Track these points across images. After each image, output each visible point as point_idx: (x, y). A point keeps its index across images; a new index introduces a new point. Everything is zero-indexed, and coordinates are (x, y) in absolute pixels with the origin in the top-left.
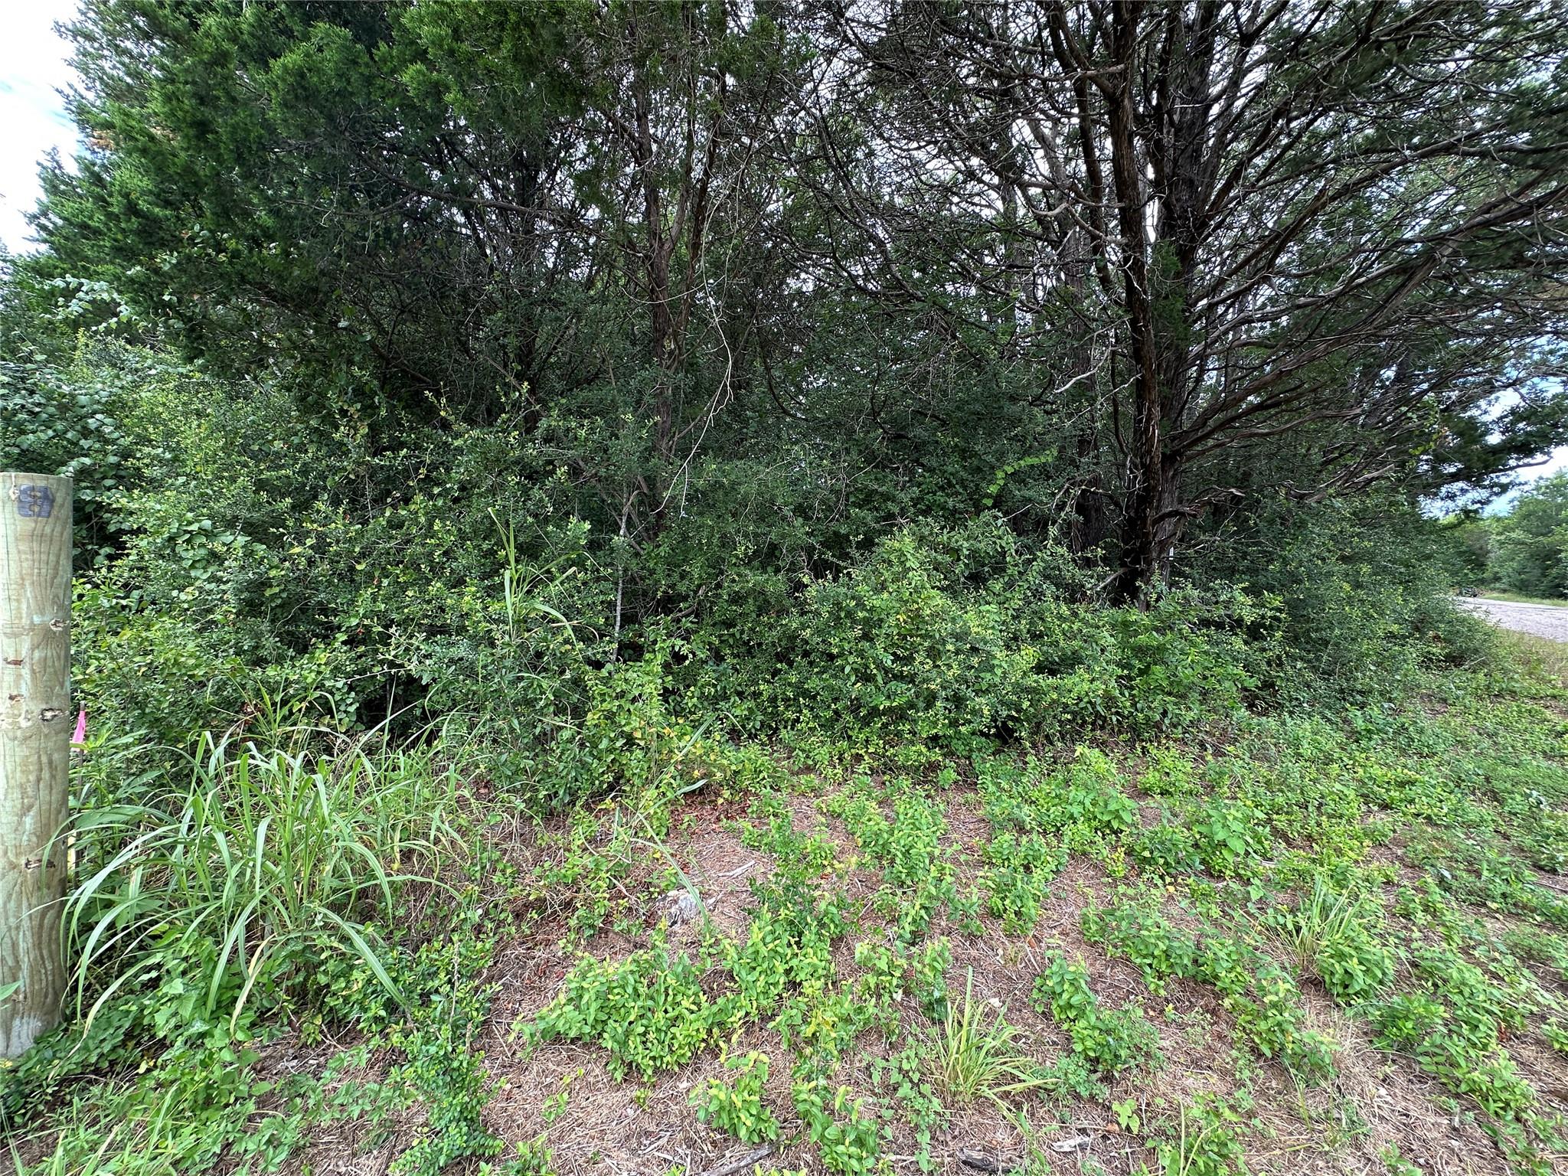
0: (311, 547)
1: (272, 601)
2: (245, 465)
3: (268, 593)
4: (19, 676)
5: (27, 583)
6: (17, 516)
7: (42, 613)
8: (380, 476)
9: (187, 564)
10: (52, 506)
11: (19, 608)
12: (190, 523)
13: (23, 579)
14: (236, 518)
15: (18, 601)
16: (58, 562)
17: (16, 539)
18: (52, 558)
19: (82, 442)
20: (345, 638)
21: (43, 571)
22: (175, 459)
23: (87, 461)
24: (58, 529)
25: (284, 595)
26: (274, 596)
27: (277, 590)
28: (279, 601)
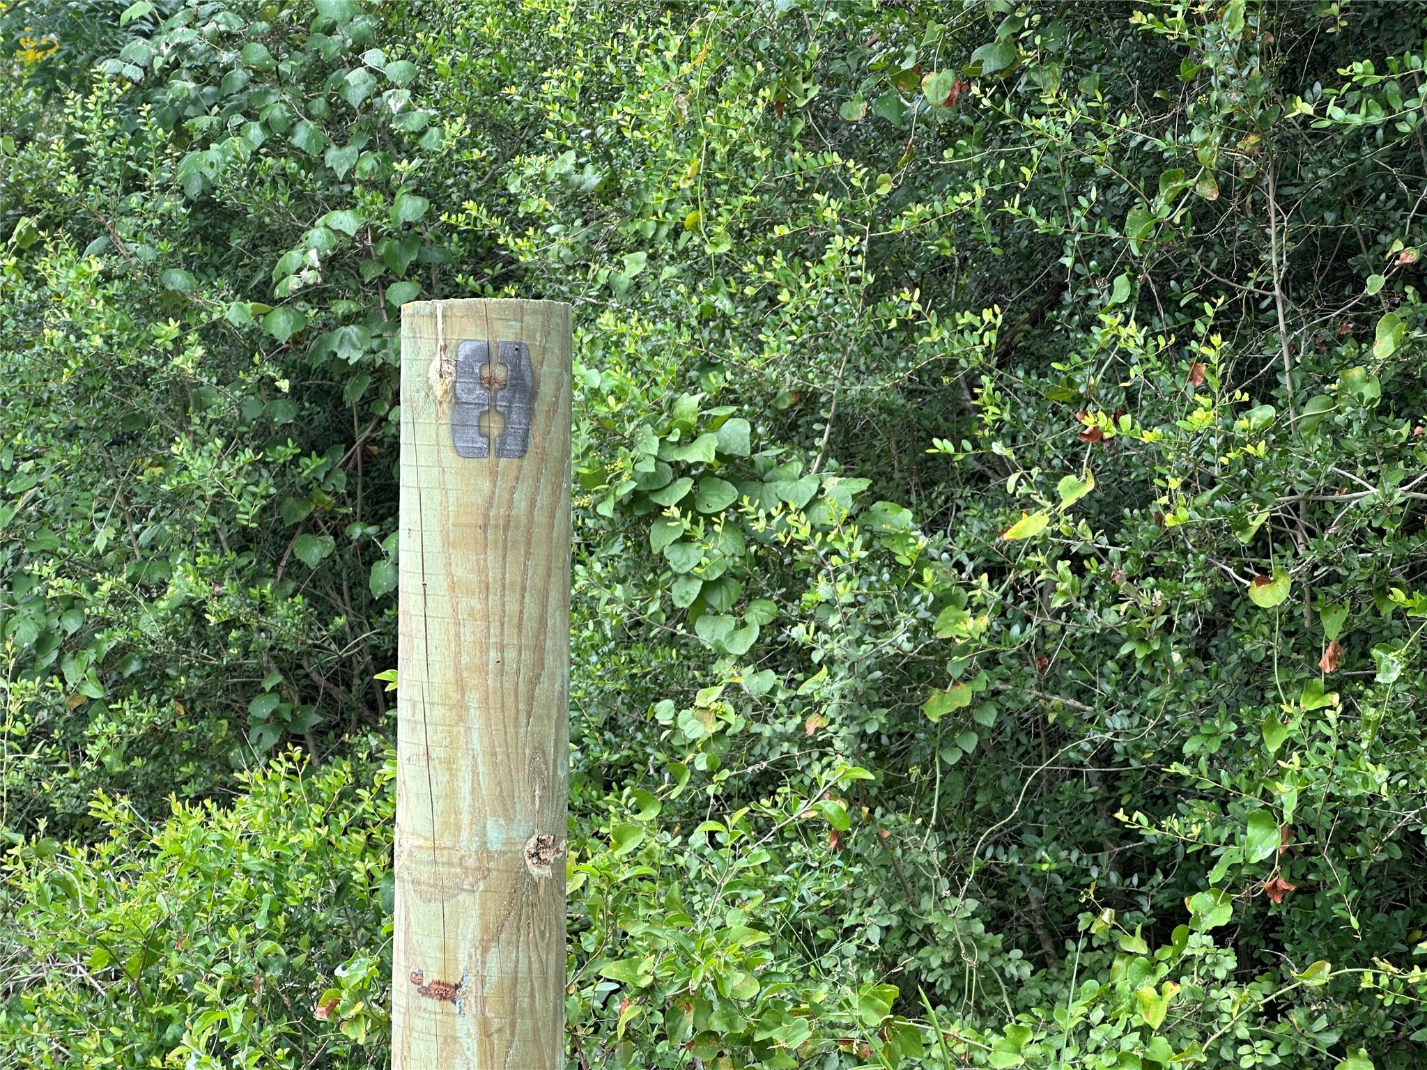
0: (1078, 510)
1: (947, 741)
2: (834, 185)
3: (937, 707)
4: (450, 1040)
5: (473, 698)
6: (449, 456)
7: (508, 814)
8: (1320, 178)
9: (685, 594)
10: (530, 413)
11: (452, 793)
12: (690, 436)
13: (462, 687)
14: (808, 400)
15: (450, 763)
16: (543, 620)
17: (447, 543)
18: (531, 609)
21: (511, 655)
22: (610, 190)
24: (543, 499)
25: (988, 718)
26: (961, 720)
27: (961, 696)
28: (970, 744)
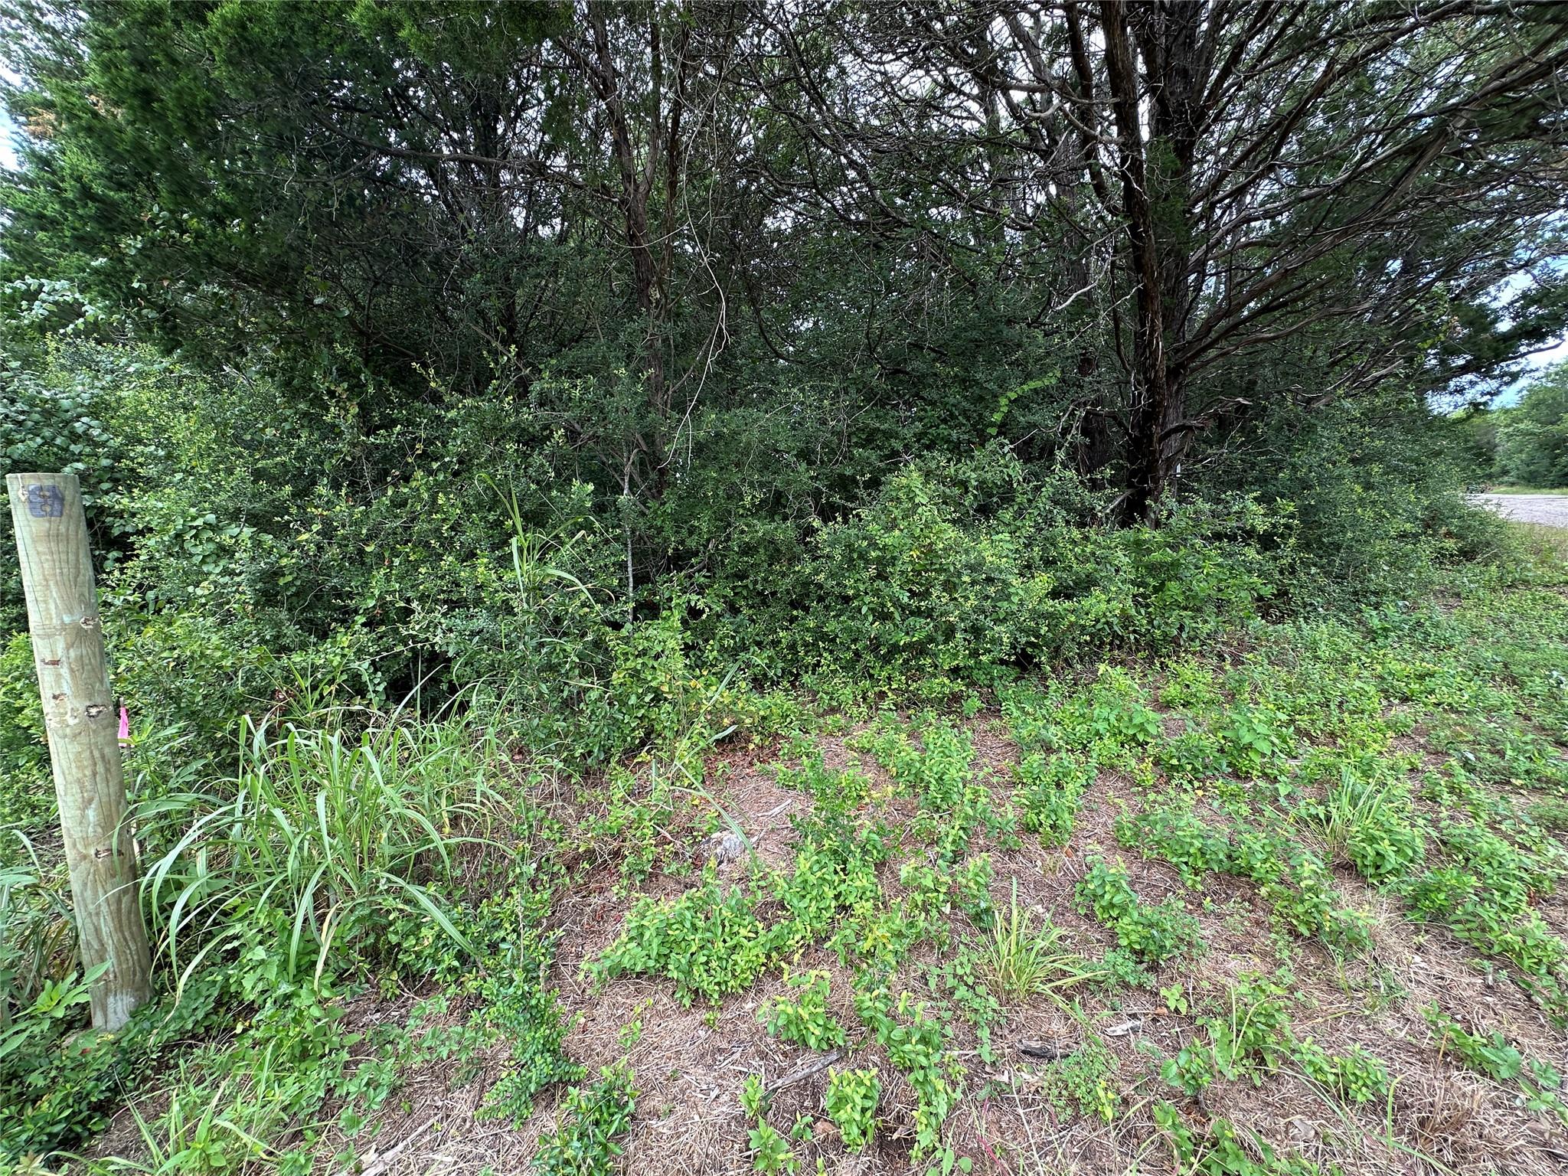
0: (318, 533)
1: (287, 589)
2: (240, 456)
3: (282, 581)
4: (59, 676)
5: (51, 583)
6: (30, 517)
7: (71, 612)
8: (377, 456)
9: (197, 560)
10: (63, 505)
11: (47, 609)
12: (194, 519)
13: (46, 580)
14: (238, 510)
15: (45, 602)
16: (78, 560)
17: (34, 541)
18: (72, 557)
19: (72, 447)
20: (364, 620)
21: (65, 570)
22: (169, 456)
23: (80, 466)
24: (72, 528)
25: (298, 583)
26: (288, 585)
27: (290, 578)
28: (294, 589)
